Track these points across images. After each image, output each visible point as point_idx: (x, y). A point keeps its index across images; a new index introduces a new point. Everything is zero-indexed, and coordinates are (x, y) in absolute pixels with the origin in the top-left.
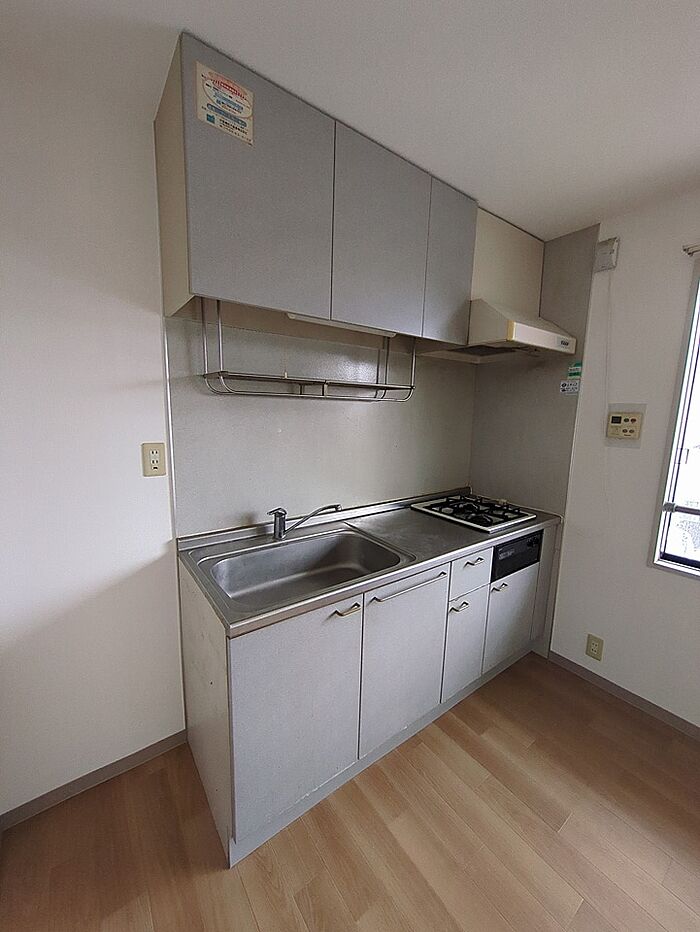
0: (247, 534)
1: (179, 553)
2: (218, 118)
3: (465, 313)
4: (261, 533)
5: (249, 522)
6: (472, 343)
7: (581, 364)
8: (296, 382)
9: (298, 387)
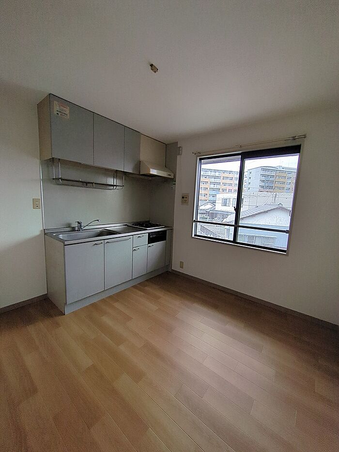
0: (68, 229)
1: (45, 234)
2: (59, 114)
3: (138, 165)
4: (73, 229)
5: (69, 226)
6: (141, 173)
7: (175, 181)
8: (84, 182)
9: (86, 184)
